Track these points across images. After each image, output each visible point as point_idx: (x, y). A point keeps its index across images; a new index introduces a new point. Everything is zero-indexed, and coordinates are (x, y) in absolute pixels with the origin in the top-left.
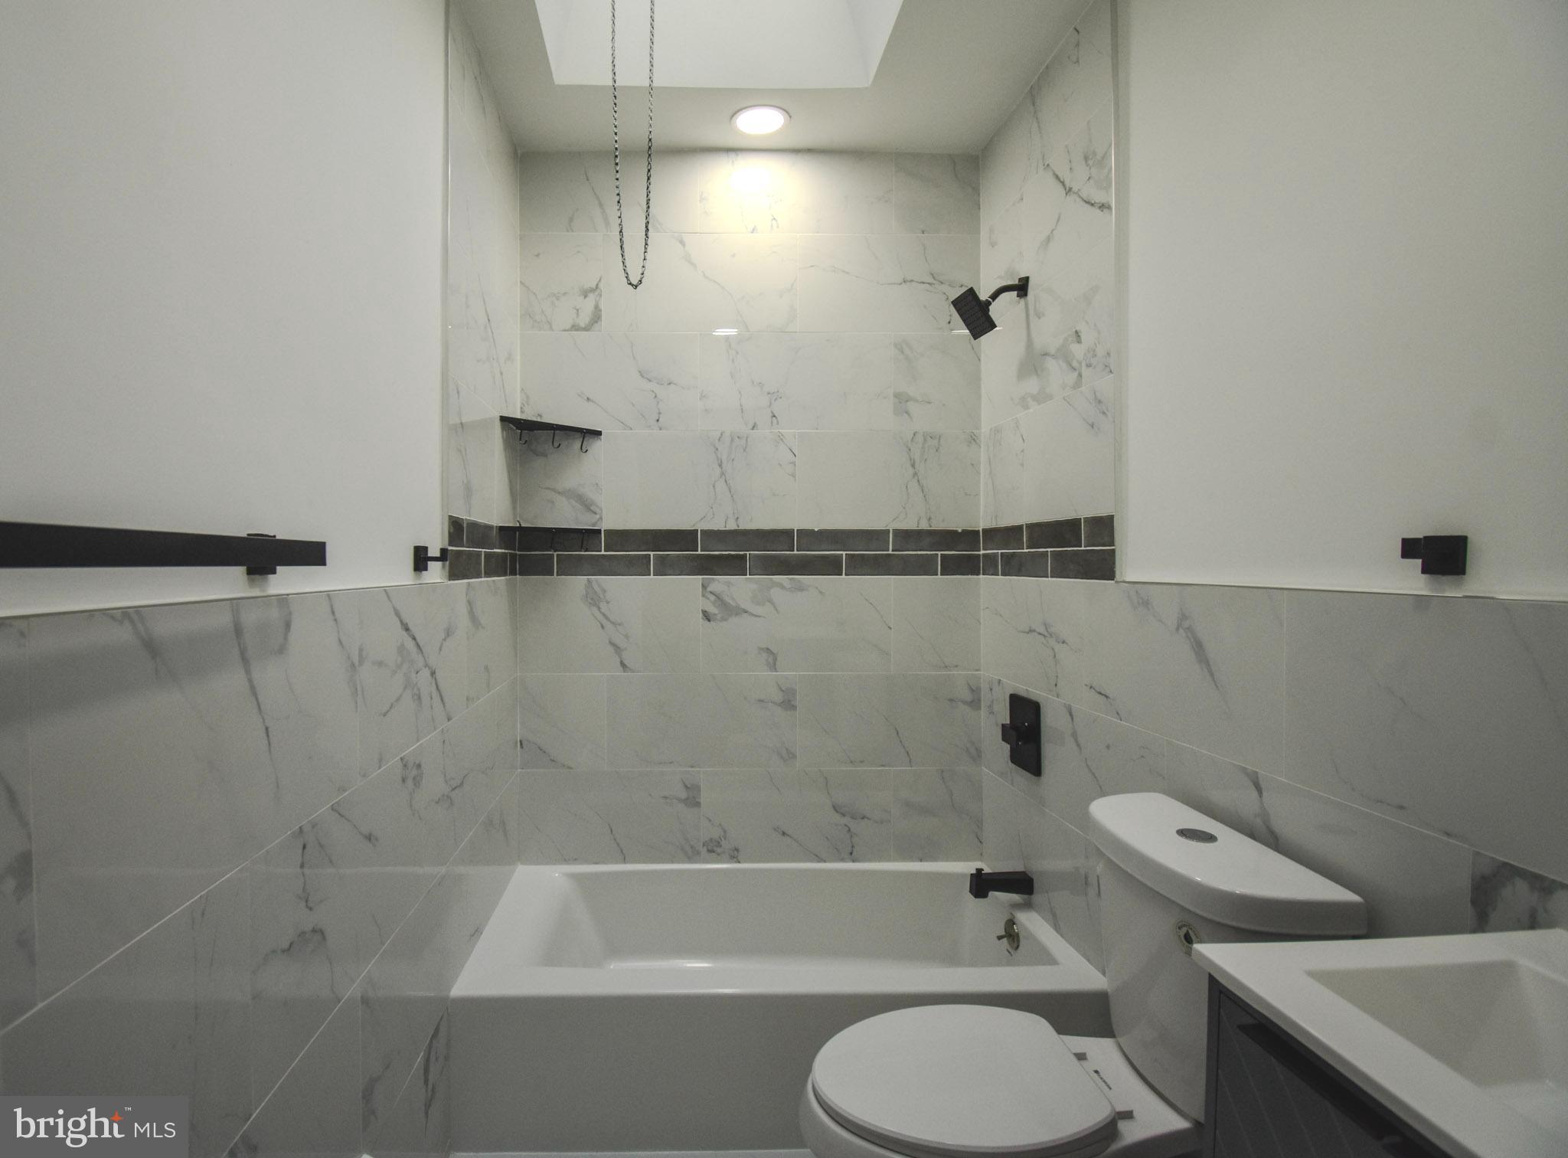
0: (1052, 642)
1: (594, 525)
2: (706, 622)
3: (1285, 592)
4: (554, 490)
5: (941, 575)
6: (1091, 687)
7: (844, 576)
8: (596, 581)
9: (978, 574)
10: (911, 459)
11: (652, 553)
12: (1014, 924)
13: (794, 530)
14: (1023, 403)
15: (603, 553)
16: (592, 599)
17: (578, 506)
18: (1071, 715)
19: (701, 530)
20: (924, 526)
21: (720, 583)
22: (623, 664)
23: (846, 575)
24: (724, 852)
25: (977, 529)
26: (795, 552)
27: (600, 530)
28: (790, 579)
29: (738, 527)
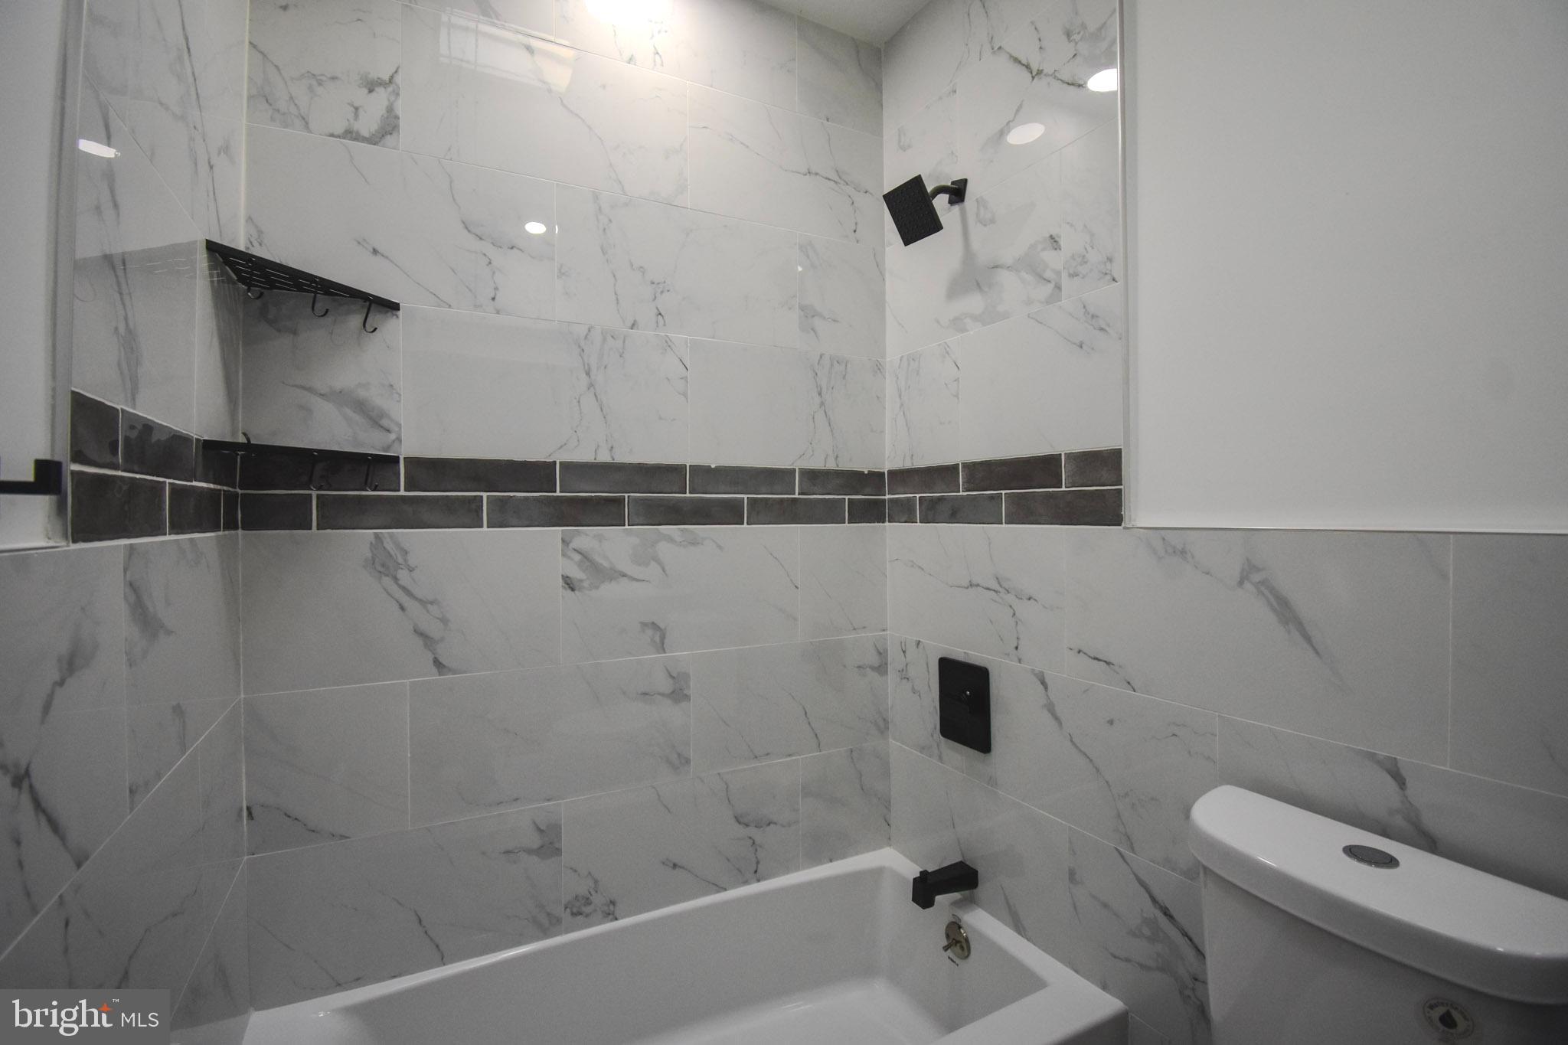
0: (1010, 598)
1: (388, 448)
2: (569, 592)
3: (1451, 536)
4: (310, 390)
5: (849, 523)
6: (1079, 652)
7: (745, 525)
8: (391, 536)
9: (884, 522)
10: (817, 387)
11: (485, 495)
12: (960, 927)
13: (686, 466)
14: (958, 324)
15: (402, 493)
16: (383, 565)
17: (357, 417)
18: (1043, 683)
19: (560, 463)
20: (831, 465)
21: (588, 537)
22: (437, 663)
23: (748, 524)
24: (595, 910)
25: (882, 471)
26: (688, 495)
27: (398, 457)
28: (682, 530)
29: (613, 460)
